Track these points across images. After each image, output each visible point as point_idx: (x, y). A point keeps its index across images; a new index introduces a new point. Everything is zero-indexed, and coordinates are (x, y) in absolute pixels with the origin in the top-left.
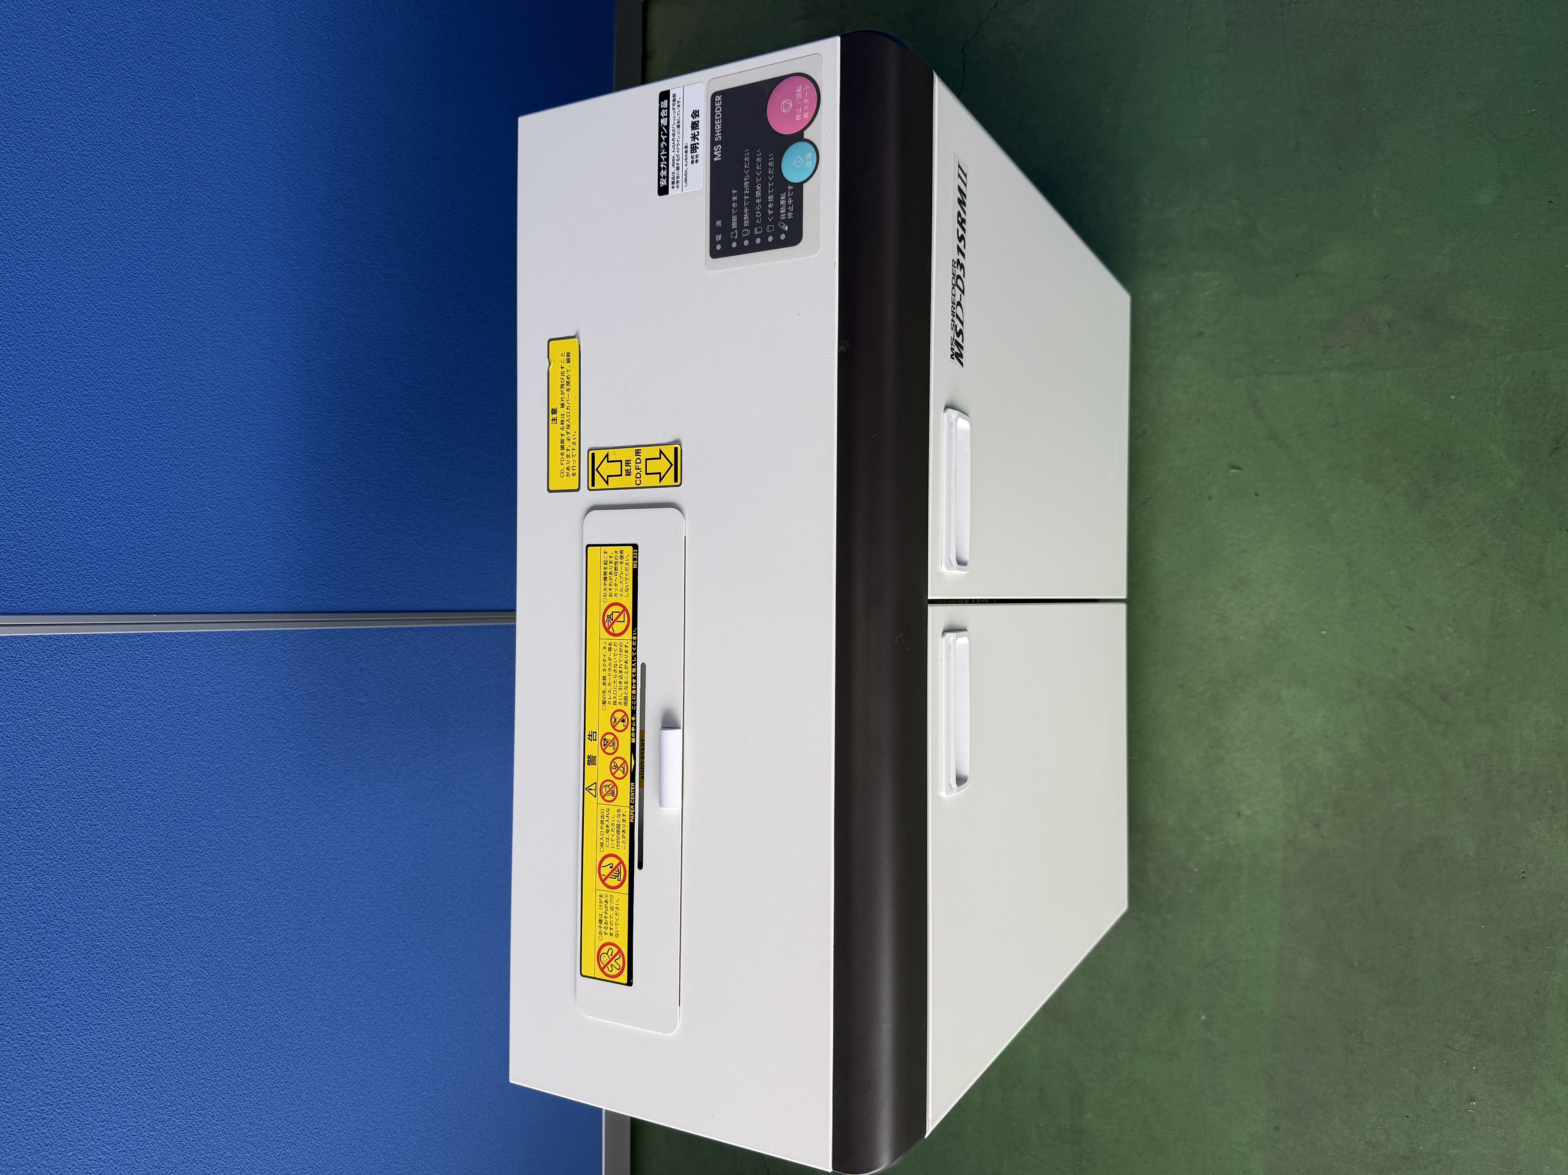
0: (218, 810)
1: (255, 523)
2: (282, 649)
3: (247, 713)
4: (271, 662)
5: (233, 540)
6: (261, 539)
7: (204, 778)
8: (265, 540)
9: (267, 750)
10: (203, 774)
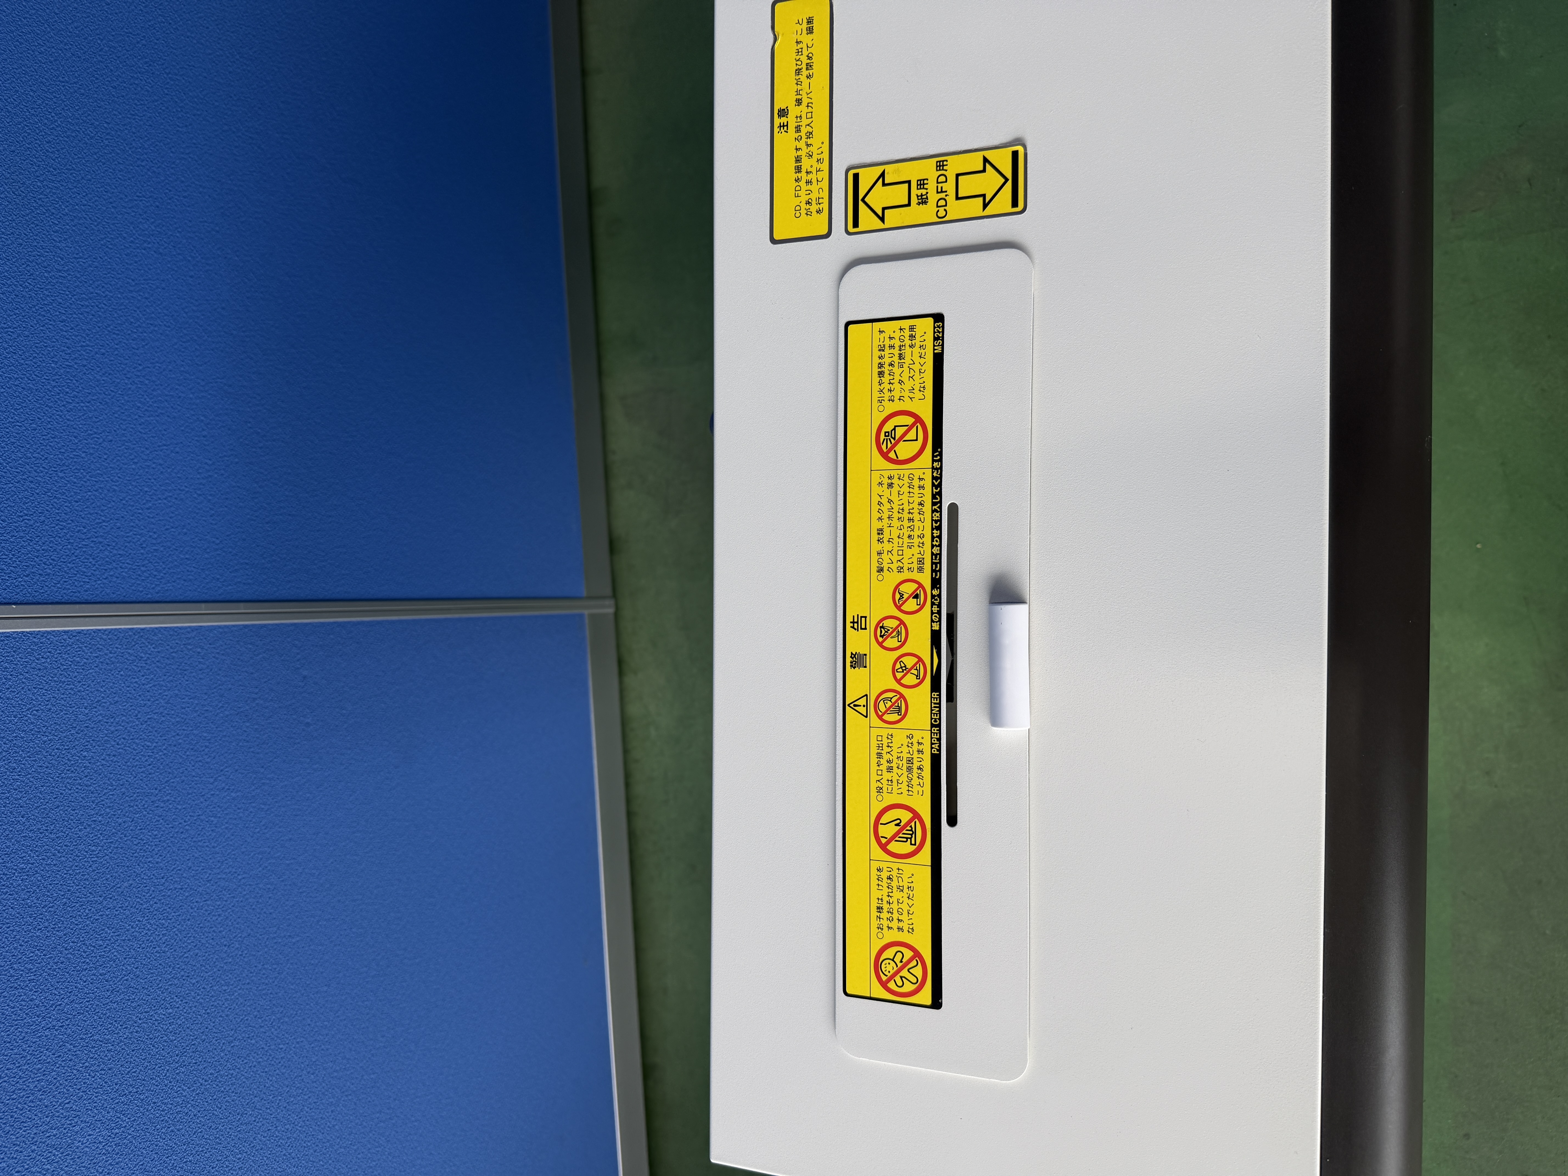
0: (126, 884)
1: (150, 477)
2: (199, 653)
3: (157, 743)
4: (185, 670)
5: (121, 500)
6: (160, 499)
7: (103, 840)
8: (165, 501)
9: (189, 794)
10: (101, 834)
